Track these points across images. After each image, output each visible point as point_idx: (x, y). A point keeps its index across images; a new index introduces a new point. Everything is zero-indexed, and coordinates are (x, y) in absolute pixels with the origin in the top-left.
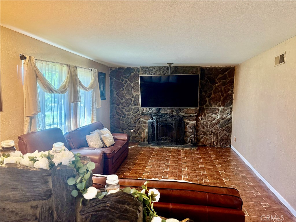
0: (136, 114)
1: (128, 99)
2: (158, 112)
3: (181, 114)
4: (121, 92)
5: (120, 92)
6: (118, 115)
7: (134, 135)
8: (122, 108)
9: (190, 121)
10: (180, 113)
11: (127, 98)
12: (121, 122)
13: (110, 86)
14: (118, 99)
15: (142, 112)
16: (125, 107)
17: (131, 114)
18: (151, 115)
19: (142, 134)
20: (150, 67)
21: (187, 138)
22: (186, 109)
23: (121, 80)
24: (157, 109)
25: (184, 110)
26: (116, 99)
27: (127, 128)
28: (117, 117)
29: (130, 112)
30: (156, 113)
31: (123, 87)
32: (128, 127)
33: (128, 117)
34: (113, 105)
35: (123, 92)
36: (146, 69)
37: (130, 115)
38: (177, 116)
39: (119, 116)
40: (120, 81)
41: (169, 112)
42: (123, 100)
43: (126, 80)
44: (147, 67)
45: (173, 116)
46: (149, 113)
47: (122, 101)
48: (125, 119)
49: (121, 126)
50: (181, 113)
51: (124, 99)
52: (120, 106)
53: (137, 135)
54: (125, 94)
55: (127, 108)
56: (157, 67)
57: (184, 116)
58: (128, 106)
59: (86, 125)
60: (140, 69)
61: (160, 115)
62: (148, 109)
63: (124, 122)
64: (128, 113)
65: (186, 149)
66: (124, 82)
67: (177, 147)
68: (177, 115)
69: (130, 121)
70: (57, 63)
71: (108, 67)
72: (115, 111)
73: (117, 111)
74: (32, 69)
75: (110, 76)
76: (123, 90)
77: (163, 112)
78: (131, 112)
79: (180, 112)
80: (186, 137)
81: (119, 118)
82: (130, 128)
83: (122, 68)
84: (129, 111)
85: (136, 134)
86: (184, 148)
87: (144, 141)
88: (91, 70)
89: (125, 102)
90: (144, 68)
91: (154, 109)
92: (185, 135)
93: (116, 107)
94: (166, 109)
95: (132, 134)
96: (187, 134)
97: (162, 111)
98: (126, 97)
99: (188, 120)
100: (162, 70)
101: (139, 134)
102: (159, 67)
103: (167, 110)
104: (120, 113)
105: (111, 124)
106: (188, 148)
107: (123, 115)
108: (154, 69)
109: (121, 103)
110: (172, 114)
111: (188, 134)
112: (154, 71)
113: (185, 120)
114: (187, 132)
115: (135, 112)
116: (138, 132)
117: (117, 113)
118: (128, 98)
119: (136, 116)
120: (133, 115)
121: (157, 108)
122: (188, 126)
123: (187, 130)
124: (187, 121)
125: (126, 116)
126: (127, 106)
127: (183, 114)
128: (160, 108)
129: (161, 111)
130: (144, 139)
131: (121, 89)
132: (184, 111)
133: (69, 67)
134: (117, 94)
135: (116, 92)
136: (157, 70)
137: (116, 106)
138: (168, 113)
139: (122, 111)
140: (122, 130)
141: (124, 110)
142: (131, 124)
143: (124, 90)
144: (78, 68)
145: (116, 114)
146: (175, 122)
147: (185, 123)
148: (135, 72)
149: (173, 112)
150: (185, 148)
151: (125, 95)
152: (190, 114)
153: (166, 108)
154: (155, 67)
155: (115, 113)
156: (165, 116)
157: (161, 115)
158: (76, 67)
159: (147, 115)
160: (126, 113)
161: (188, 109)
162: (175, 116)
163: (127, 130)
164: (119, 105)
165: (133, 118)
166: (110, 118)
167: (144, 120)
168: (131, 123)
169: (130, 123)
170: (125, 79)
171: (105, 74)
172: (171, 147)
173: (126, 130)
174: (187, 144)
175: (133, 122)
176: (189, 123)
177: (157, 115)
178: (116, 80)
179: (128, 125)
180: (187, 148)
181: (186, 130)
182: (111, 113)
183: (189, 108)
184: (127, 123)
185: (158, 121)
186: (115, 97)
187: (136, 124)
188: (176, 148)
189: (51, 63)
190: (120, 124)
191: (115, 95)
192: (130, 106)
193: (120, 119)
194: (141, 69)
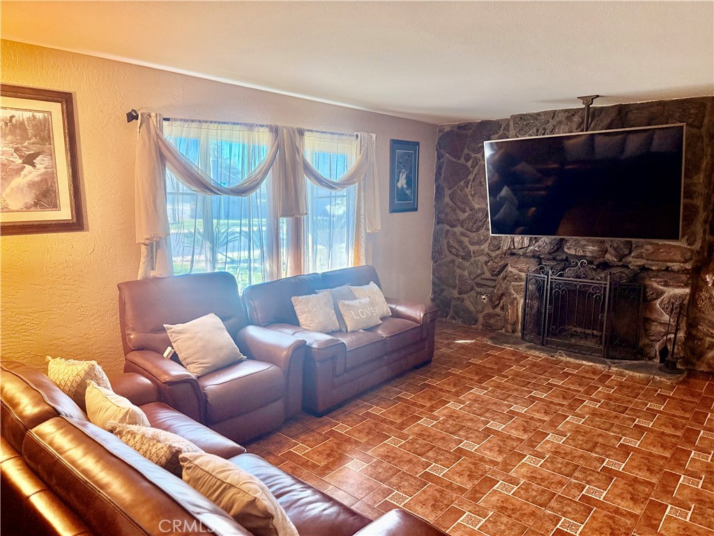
0: (497, 252)
1: (479, 209)
2: (555, 252)
3: (634, 262)
4: (461, 190)
5: (459, 191)
6: (450, 252)
7: (489, 310)
8: (463, 234)
9: (666, 285)
10: (630, 259)
11: (477, 206)
12: (458, 271)
13: (436, 175)
14: (454, 210)
15: (509, 248)
16: (469, 232)
17: (483, 250)
18: (537, 257)
19: (507, 310)
20: (539, 114)
21: (652, 341)
22: (651, 244)
23: (463, 158)
24: (555, 239)
25: (642, 247)
26: (448, 210)
27: (472, 289)
28: (450, 257)
29: (482, 247)
30: (550, 253)
31: (467, 178)
32: (475, 287)
33: (477, 259)
34: (440, 226)
35: (467, 190)
36: (528, 120)
37: (481, 253)
38: (618, 266)
39: (454, 254)
40: (462, 161)
41: (591, 252)
42: (464, 212)
43: (476, 158)
44: (529, 115)
45: (605, 266)
46: (530, 251)
47: (463, 216)
48: (467, 264)
49: (457, 282)
50: (633, 257)
51: (467, 209)
52: (458, 230)
53: (498, 310)
54: (471, 195)
55: (474, 234)
56: (560, 111)
57: (643, 269)
58: (478, 230)
59: (319, 271)
60: (511, 123)
61: (562, 260)
62: (526, 239)
63: (466, 273)
64: (476, 248)
65: (632, 378)
66: (469, 164)
67: (604, 363)
68: (620, 264)
69: (479, 271)
70: (234, 124)
71: (434, 126)
72: (445, 241)
73: (448, 243)
74: (150, 140)
75: (437, 150)
76: (468, 183)
77: (572, 252)
78: (485, 247)
79: (630, 253)
80: (647, 336)
81: (453, 261)
82: (479, 290)
83: (466, 126)
84: (479, 243)
85: (494, 307)
86: (627, 372)
87: (514, 332)
88: (357, 136)
89: (469, 218)
90: (522, 117)
91: (545, 241)
92: (646, 330)
93: (448, 231)
94: (583, 242)
95: (484, 306)
96: (653, 328)
97: (569, 249)
98: (473, 203)
99: (658, 283)
100: (576, 119)
101: (502, 308)
102: (566, 111)
103: (585, 245)
104: (457, 246)
105: (433, 274)
106: (642, 375)
107: (463, 254)
108: (551, 120)
109: (458, 220)
110: (601, 260)
111: (656, 328)
112: (550, 126)
113: (648, 282)
114: (653, 321)
115: (494, 246)
116: (501, 304)
117: (449, 247)
118: (479, 206)
119: (496, 258)
120: (488, 254)
121: (553, 237)
122: (659, 301)
123: (655, 316)
124: (655, 285)
125: (471, 256)
126: (474, 230)
127: (641, 262)
128: (562, 240)
129: (565, 247)
130: (515, 323)
131: (462, 183)
132: (643, 250)
133: (275, 130)
134: (452, 197)
135: (450, 192)
136: (560, 123)
137: (448, 227)
138: (589, 254)
139: (460, 243)
140: (460, 293)
141: (466, 240)
142: (481, 279)
143: (470, 186)
144: (307, 134)
145: (446, 249)
146: (608, 286)
147: (645, 293)
148: (502, 132)
149: (606, 251)
150: (631, 373)
151: (470, 197)
152: (666, 261)
153: (583, 240)
154: (554, 114)
155: (445, 247)
156: (577, 264)
157: (567, 259)
158: (301, 133)
159: (525, 255)
160: (472, 248)
161: (658, 247)
162: (613, 266)
163: (473, 293)
164: (453, 226)
165: (489, 264)
166: (433, 258)
167: (515, 271)
168: (483, 276)
169: (479, 275)
170: (473, 155)
171: (418, 144)
172: (584, 362)
173: (469, 295)
174: (651, 359)
175: (488, 275)
176: (663, 293)
177: (554, 259)
178: (450, 157)
179: (476, 280)
180: (637, 374)
181: (649, 315)
182: (434, 245)
183: (661, 242)
184: (472, 277)
185: (555, 277)
186: (447, 204)
187: (495, 280)
188: (599, 366)
189: (216, 125)
190: (454, 277)
191: (447, 200)
192: (483, 230)
193: (457, 263)
194: (514, 120)
